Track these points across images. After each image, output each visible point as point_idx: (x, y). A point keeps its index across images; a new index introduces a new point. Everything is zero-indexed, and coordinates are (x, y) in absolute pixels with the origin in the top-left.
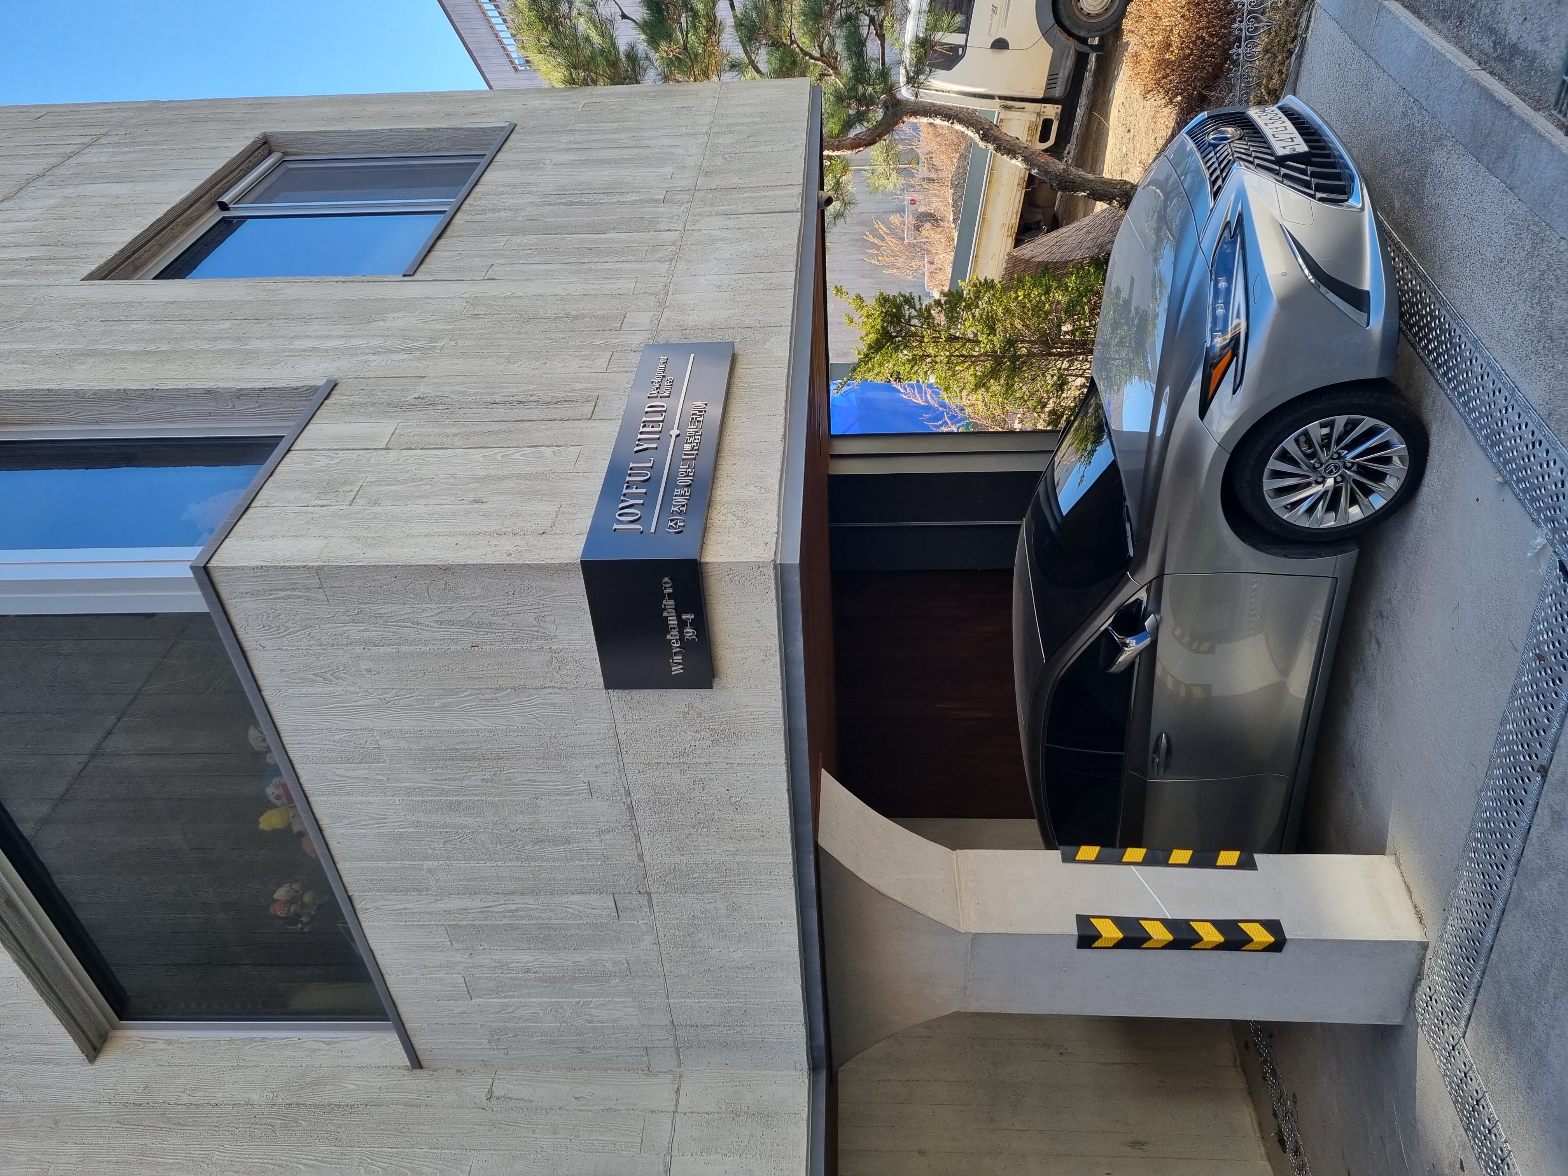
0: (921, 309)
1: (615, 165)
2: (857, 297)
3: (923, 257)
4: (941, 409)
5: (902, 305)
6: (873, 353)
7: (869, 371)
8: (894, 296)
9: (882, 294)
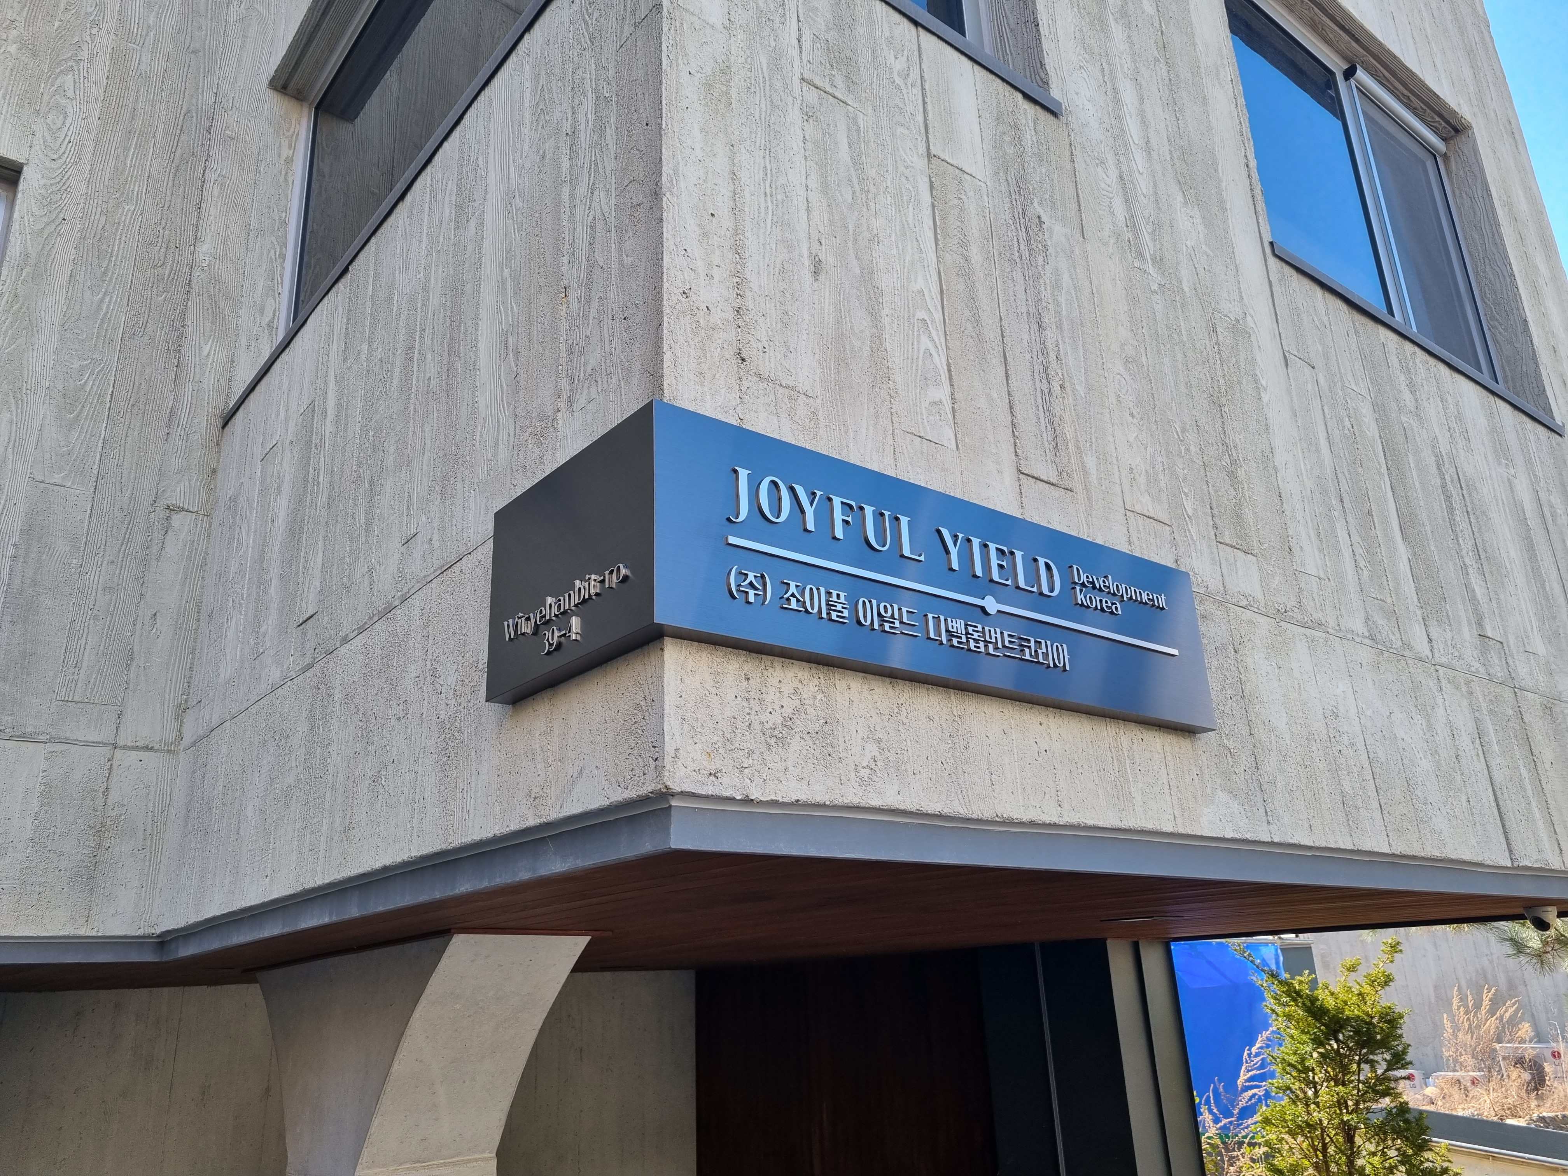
0: (1389, 1079)
1: (1528, 567)
2: (1388, 976)
3: (1481, 1070)
4: (1236, 1111)
5: (1388, 1049)
6: (1304, 1004)
7: (1276, 999)
8: (1401, 1036)
9: (1401, 1016)
